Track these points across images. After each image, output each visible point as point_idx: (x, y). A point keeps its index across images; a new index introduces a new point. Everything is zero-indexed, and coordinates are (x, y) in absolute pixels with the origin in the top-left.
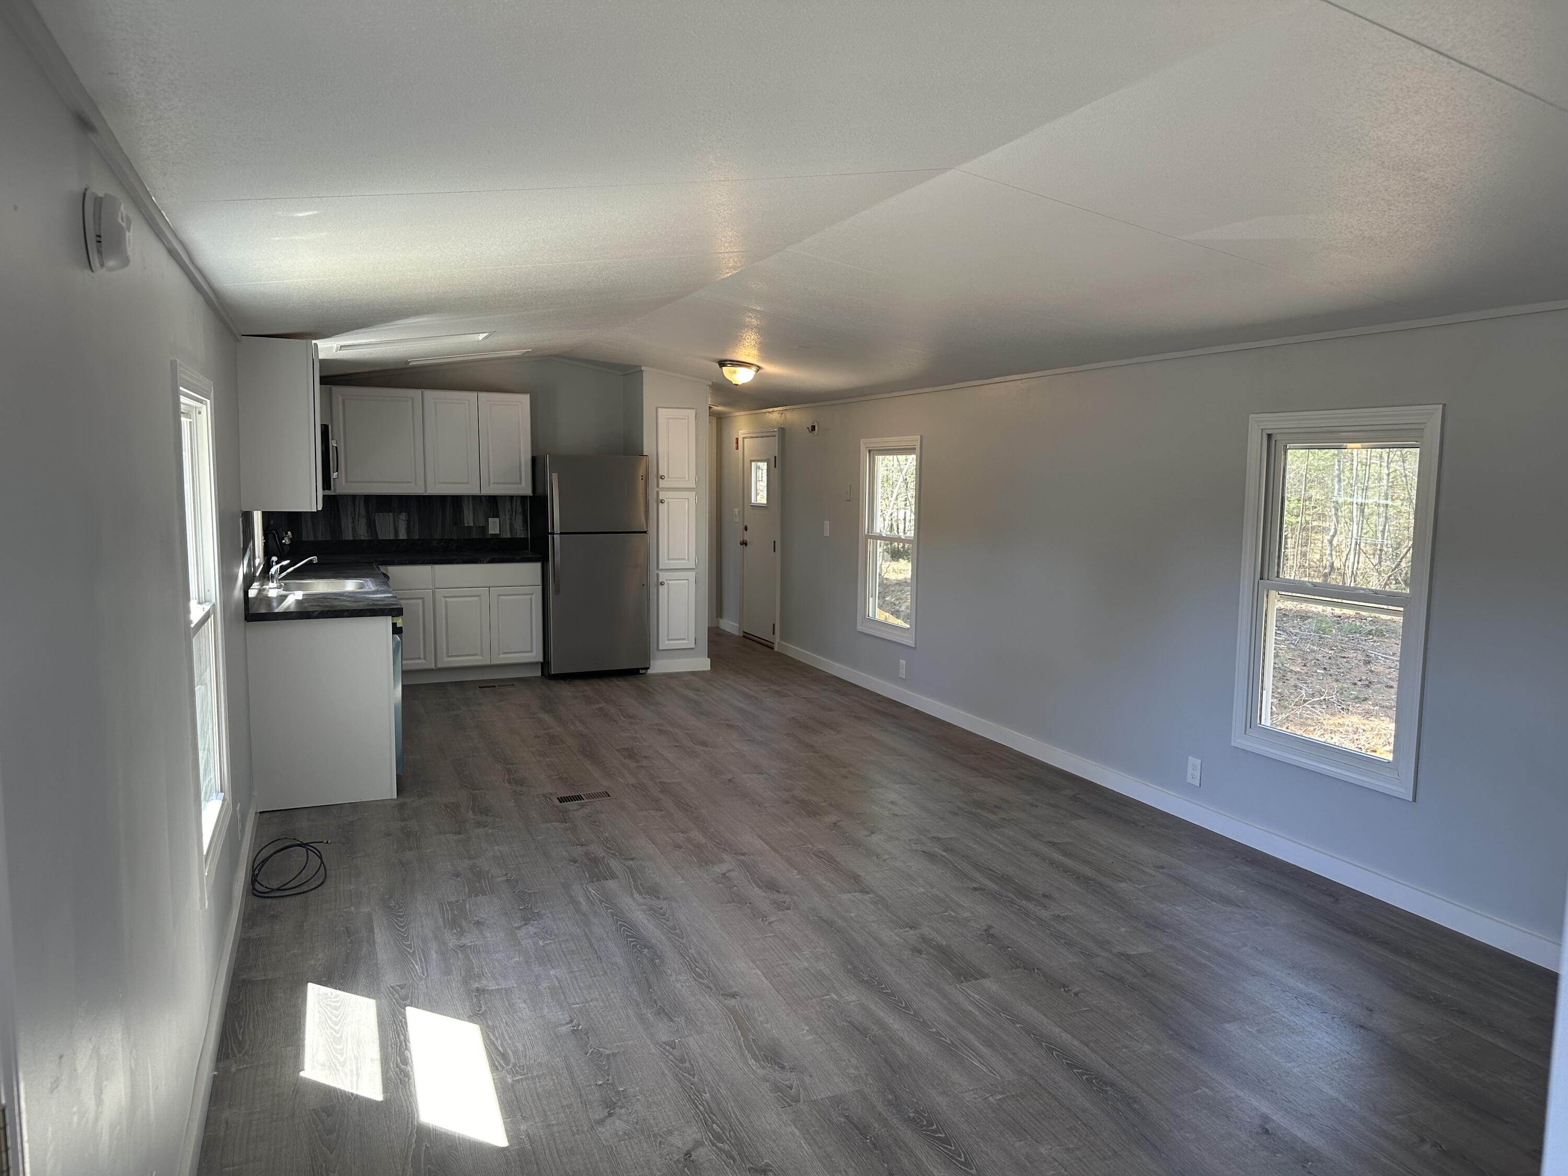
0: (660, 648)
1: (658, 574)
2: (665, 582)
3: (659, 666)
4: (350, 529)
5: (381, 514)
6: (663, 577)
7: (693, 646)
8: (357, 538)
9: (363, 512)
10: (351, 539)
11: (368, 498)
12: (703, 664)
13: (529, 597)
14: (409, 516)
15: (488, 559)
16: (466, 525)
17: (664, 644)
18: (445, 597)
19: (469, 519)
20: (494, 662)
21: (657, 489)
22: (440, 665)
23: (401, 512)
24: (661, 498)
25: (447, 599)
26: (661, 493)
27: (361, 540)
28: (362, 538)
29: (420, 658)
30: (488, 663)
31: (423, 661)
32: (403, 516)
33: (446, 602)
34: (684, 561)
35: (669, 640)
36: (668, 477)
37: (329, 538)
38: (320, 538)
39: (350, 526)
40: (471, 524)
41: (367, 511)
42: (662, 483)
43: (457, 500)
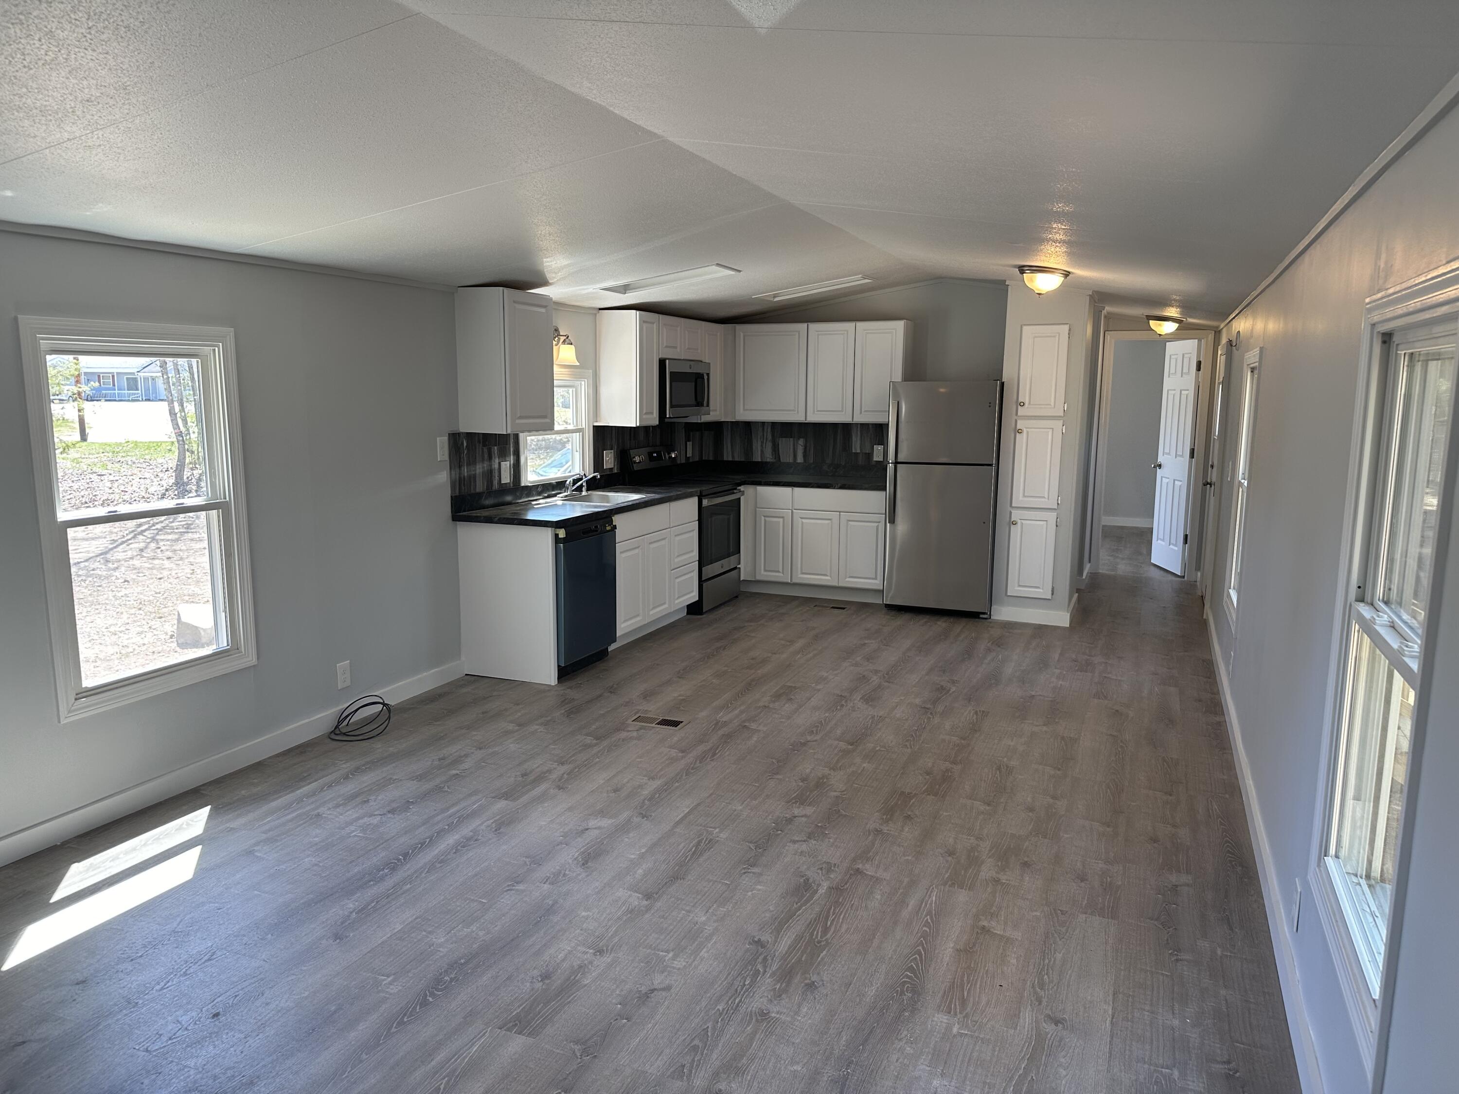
0: (1008, 594)
1: (1011, 513)
2: (1019, 521)
3: (1003, 613)
4: (759, 453)
5: (784, 439)
6: (1016, 515)
7: (1049, 597)
8: (765, 460)
9: (770, 437)
10: (760, 460)
11: (774, 424)
12: (1061, 618)
13: (876, 524)
14: (806, 441)
15: (839, 485)
16: (854, 451)
17: (1014, 589)
18: (801, 518)
19: (856, 447)
20: (841, 585)
21: (1016, 417)
22: (795, 581)
23: (799, 438)
24: (1018, 427)
25: (804, 521)
26: (1019, 422)
27: (766, 462)
28: (768, 460)
29: (778, 572)
30: (835, 584)
31: (781, 575)
32: (801, 442)
33: (802, 523)
34: (1043, 500)
35: (1019, 586)
36: (1030, 404)
37: (743, 460)
38: (737, 459)
39: (759, 448)
40: (858, 451)
41: (773, 436)
42: (1021, 411)
43: (846, 428)
